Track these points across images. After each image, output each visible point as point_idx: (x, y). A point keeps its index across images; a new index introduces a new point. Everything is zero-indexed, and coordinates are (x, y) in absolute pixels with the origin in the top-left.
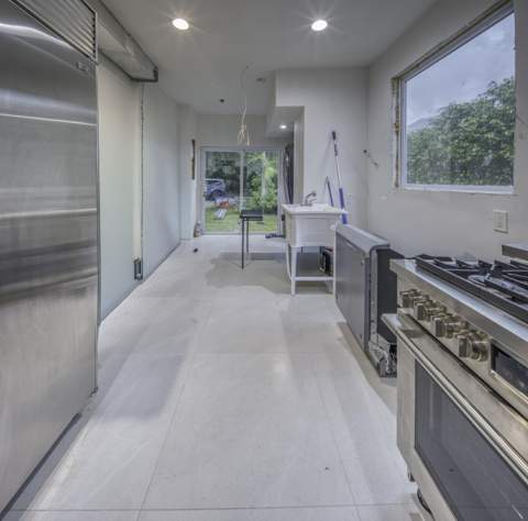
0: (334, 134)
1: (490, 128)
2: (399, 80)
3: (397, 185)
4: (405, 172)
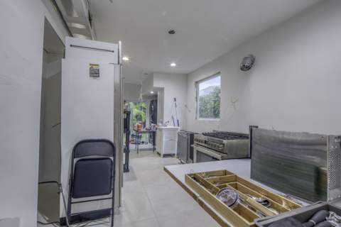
0: (175, 99)
2: (197, 83)
3: (196, 119)
4: (198, 114)
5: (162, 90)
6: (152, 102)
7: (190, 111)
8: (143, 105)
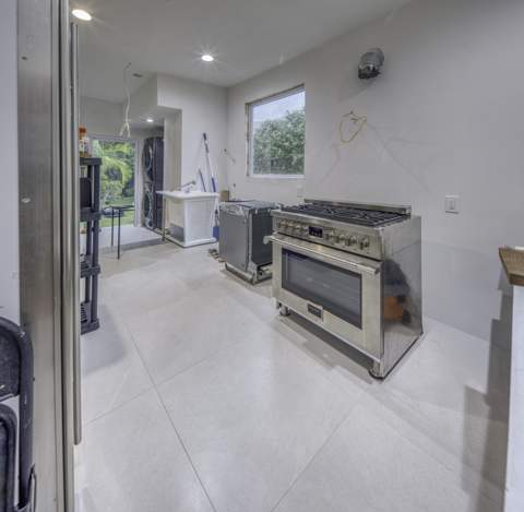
0: (205, 135)
1: (287, 140)
2: (249, 105)
3: (248, 175)
4: (252, 167)
5: (176, 115)
6: (148, 143)
7: (234, 161)
8: (125, 149)
